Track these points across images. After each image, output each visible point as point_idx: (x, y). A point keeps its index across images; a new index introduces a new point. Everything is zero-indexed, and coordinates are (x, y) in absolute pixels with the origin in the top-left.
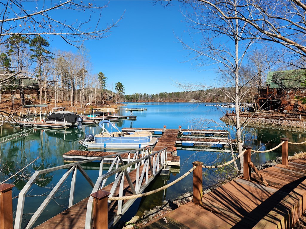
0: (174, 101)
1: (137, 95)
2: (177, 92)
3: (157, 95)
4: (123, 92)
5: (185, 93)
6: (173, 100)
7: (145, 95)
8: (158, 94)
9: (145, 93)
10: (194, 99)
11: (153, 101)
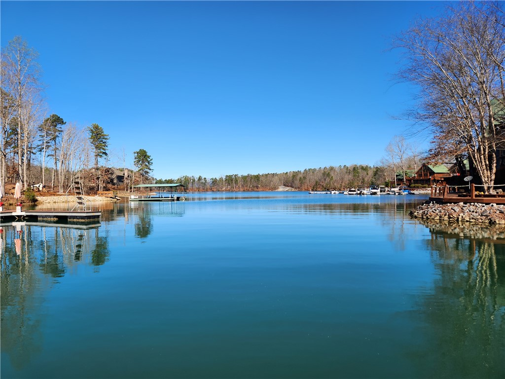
0: (250, 189)
1: (185, 179)
2: (256, 174)
3: (221, 179)
4: (150, 170)
5: (269, 175)
6: (249, 187)
7: (200, 179)
8: (224, 178)
9: (200, 176)
10: (285, 185)
11: (215, 190)
